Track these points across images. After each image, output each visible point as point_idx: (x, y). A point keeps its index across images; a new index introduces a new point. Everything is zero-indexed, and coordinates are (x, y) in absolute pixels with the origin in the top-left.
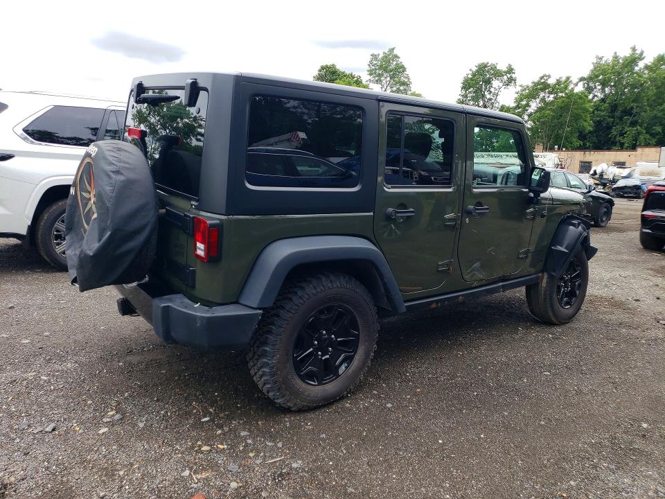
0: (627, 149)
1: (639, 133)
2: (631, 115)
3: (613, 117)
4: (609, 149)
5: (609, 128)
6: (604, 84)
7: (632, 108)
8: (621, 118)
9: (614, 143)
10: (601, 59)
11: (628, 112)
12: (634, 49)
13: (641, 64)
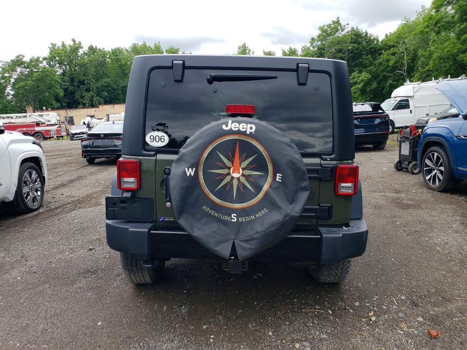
0: (88, 107)
1: (92, 97)
2: (84, 84)
3: (73, 86)
4: (76, 108)
5: (73, 93)
6: (61, 63)
7: (84, 80)
8: (79, 87)
9: (79, 103)
10: (55, 45)
11: (82, 83)
12: (74, 41)
13: (81, 51)
